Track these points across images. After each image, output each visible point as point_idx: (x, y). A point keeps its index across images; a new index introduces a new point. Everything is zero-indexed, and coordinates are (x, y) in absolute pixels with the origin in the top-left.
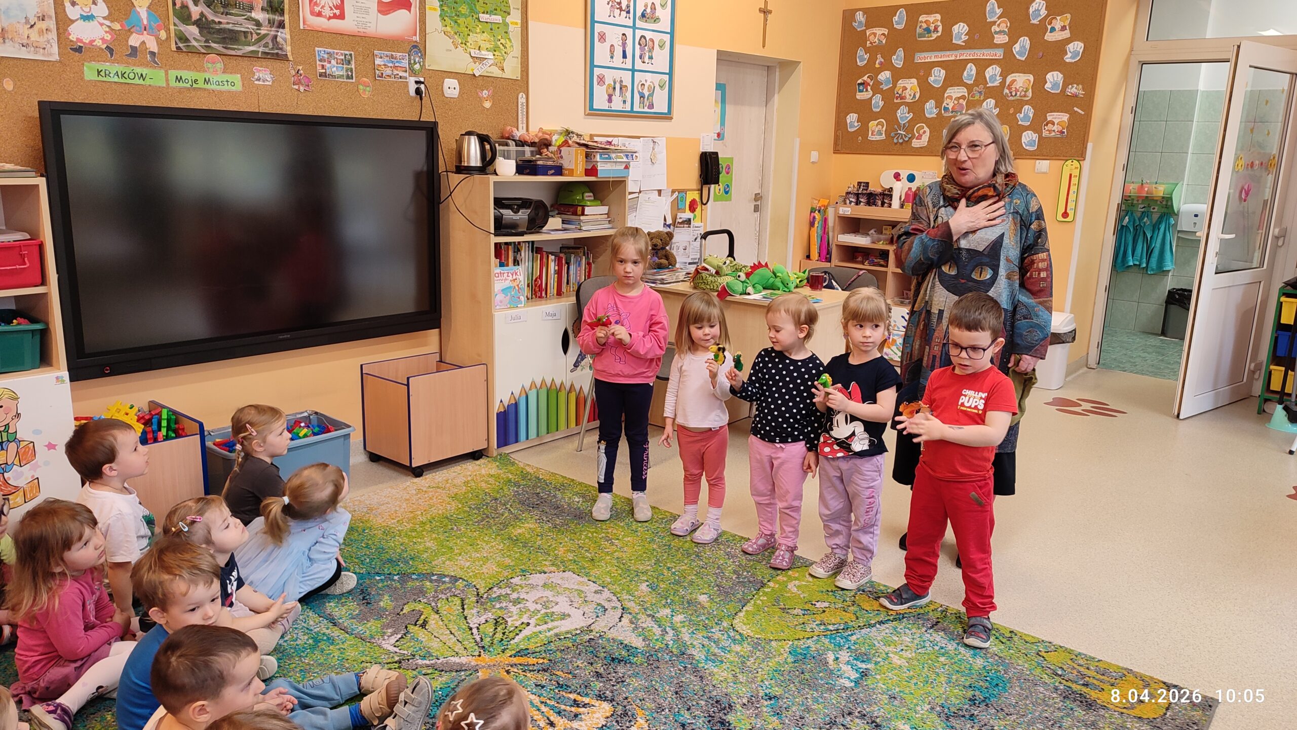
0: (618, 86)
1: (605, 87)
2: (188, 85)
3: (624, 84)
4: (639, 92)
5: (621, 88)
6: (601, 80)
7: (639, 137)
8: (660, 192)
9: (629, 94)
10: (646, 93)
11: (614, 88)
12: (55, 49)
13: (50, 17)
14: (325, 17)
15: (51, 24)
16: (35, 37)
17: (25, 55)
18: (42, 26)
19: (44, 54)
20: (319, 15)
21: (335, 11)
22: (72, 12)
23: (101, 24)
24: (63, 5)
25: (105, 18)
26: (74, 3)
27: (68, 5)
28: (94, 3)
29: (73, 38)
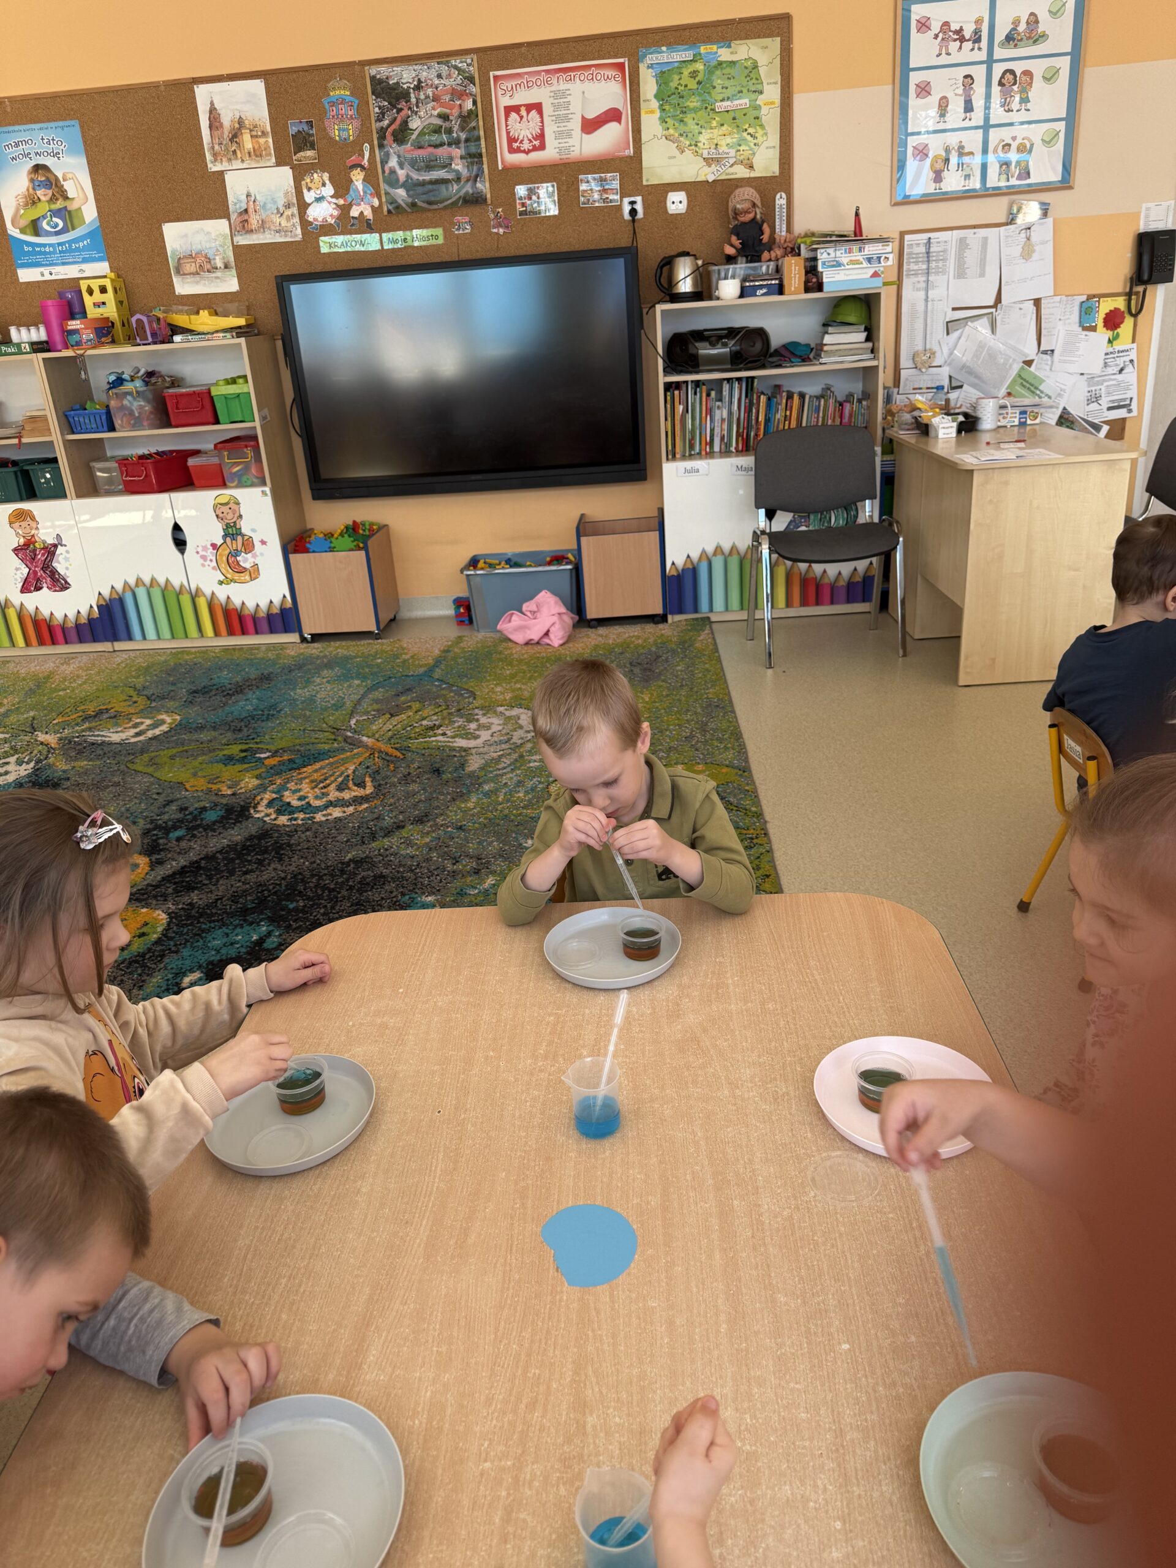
2: (399, 246)
3: (966, 151)
5: (960, 158)
11: (947, 160)
12: (299, 231)
13: (294, 204)
14: (524, 152)
15: (295, 210)
16: (284, 223)
17: (279, 239)
18: (288, 212)
19: (291, 237)
20: (518, 150)
21: (535, 142)
22: (309, 197)
23: (330, 203)
24: (302, 192)
25: (332, 197)
26: (309, 189)
27: (305, 191)
28: (324, 185)
29: (310, 219)
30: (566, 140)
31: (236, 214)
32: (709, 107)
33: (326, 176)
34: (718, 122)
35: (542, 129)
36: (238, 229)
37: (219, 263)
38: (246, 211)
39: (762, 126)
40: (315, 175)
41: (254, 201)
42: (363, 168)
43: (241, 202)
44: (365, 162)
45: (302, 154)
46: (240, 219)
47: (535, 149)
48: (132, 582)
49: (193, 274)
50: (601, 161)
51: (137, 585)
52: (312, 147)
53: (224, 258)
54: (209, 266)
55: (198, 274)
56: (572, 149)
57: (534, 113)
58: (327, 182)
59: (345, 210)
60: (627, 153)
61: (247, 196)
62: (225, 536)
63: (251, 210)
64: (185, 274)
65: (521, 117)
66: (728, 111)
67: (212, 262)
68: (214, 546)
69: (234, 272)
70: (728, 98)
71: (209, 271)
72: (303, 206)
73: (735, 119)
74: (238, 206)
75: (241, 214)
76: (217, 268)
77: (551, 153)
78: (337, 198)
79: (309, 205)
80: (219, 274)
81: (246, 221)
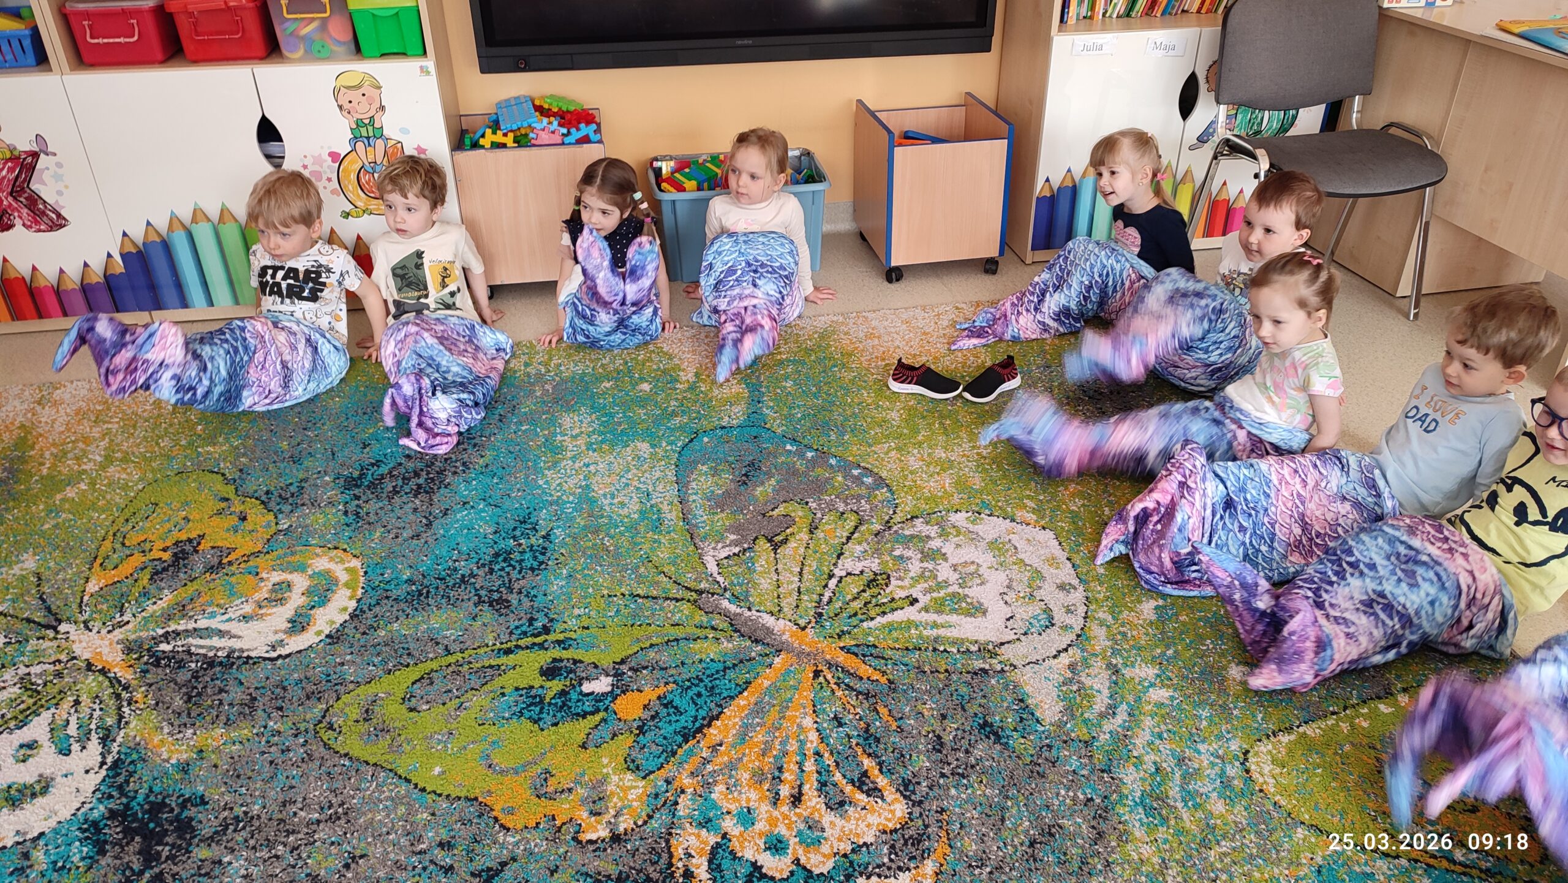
48: (186, 215)
51: (194, 220)
62: (355, 139)
68: (334, 156)
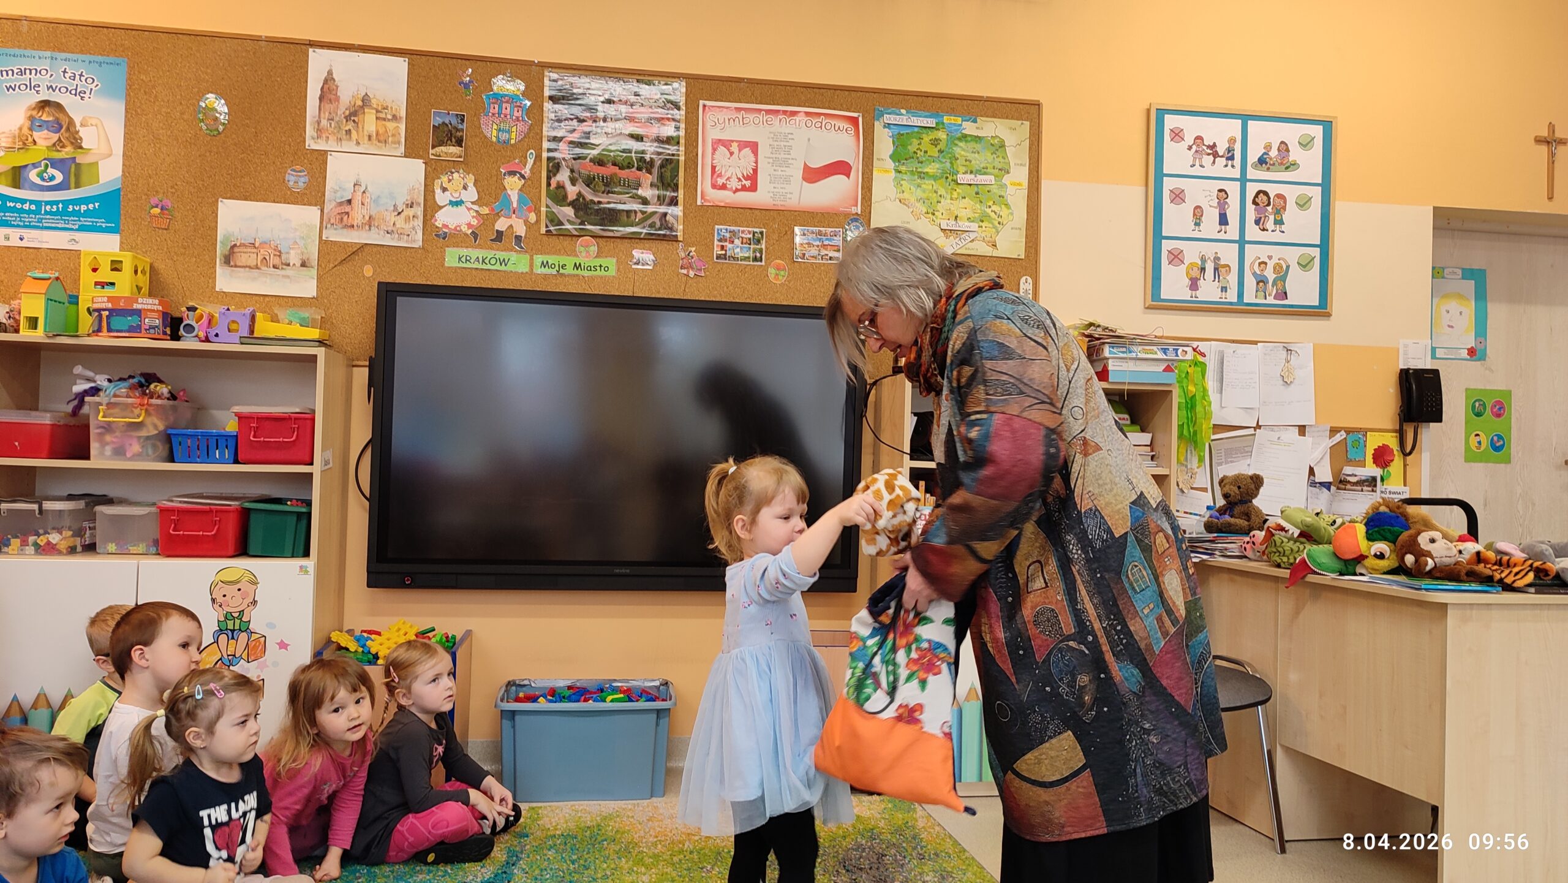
0: (1210, 267)
1: (1183, 268)
2: (554, 272)
3: (1222, 262)
4: (1254, 274)
5: (1216, 269)
6: (1176, 257)
7: (1255, 343)
8: (1302, 430)
9: (1233, 279)
10: (1270, 275)
11: (1203, 269)
12: (420, 235)
13: (419, 204)
14: (731, 189)
15: (419, 211)
16: (400, 222)
17: (388, 241)
18: (410, 212)
19: (407, 242)
20: (723, 187)
21: (744, 182)
22: (441, 198)
23: (469, 209)
24: (433, 192)
25: (473, 203)
26: (444, 190)
27: (438, 191)
28: (465, 188)
29: (439, 224)
30: (782, 186)
31: (334, 204)
32: (950, 178)
33: (470, 180)
34: (958, 194)
35: (755, 171)
36: (332, 221)
37: (294, 258)
38: (349, 202)
39: (1007, 205)
40: (456, 175)
41: (364, 192)
42: (523, 176)
43: (344, 190)
44: (527, 171)
45: (442, 148)
46: (340, 210)
47: (744, 189)
49: (250, 267)
50: (822, 214)
51: (33, 706)
52: (459, 142)
53: (302, 253)
54: (277, 261)
55: (257, 267)
56: (789, 196)
57: (747, 151)
58: (471, 185)
59: (487, 221)
60: (854, 210)
61: (355, 185)
62: (220, 630)
63: (356, 203)
64: (236, 266)
65: (732, 154)
66: (970, 185)
67: (283, 256)
69: (314, 272)
70: (971, 172)
71: (274, 267)
72: (431, 208)
73: (979, 192)
74: (339, 194)
75: (341, 204)
76: (288, 265)
77: (762, 197)
78: (480, 206)
79: (441, 207)
80: (288, 271)
81: (347, 213)
